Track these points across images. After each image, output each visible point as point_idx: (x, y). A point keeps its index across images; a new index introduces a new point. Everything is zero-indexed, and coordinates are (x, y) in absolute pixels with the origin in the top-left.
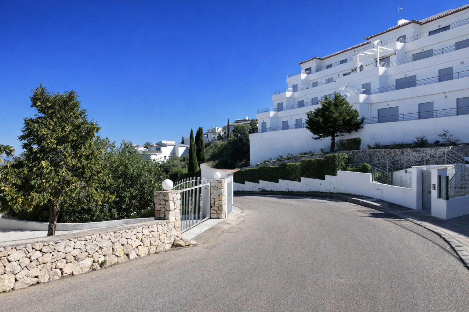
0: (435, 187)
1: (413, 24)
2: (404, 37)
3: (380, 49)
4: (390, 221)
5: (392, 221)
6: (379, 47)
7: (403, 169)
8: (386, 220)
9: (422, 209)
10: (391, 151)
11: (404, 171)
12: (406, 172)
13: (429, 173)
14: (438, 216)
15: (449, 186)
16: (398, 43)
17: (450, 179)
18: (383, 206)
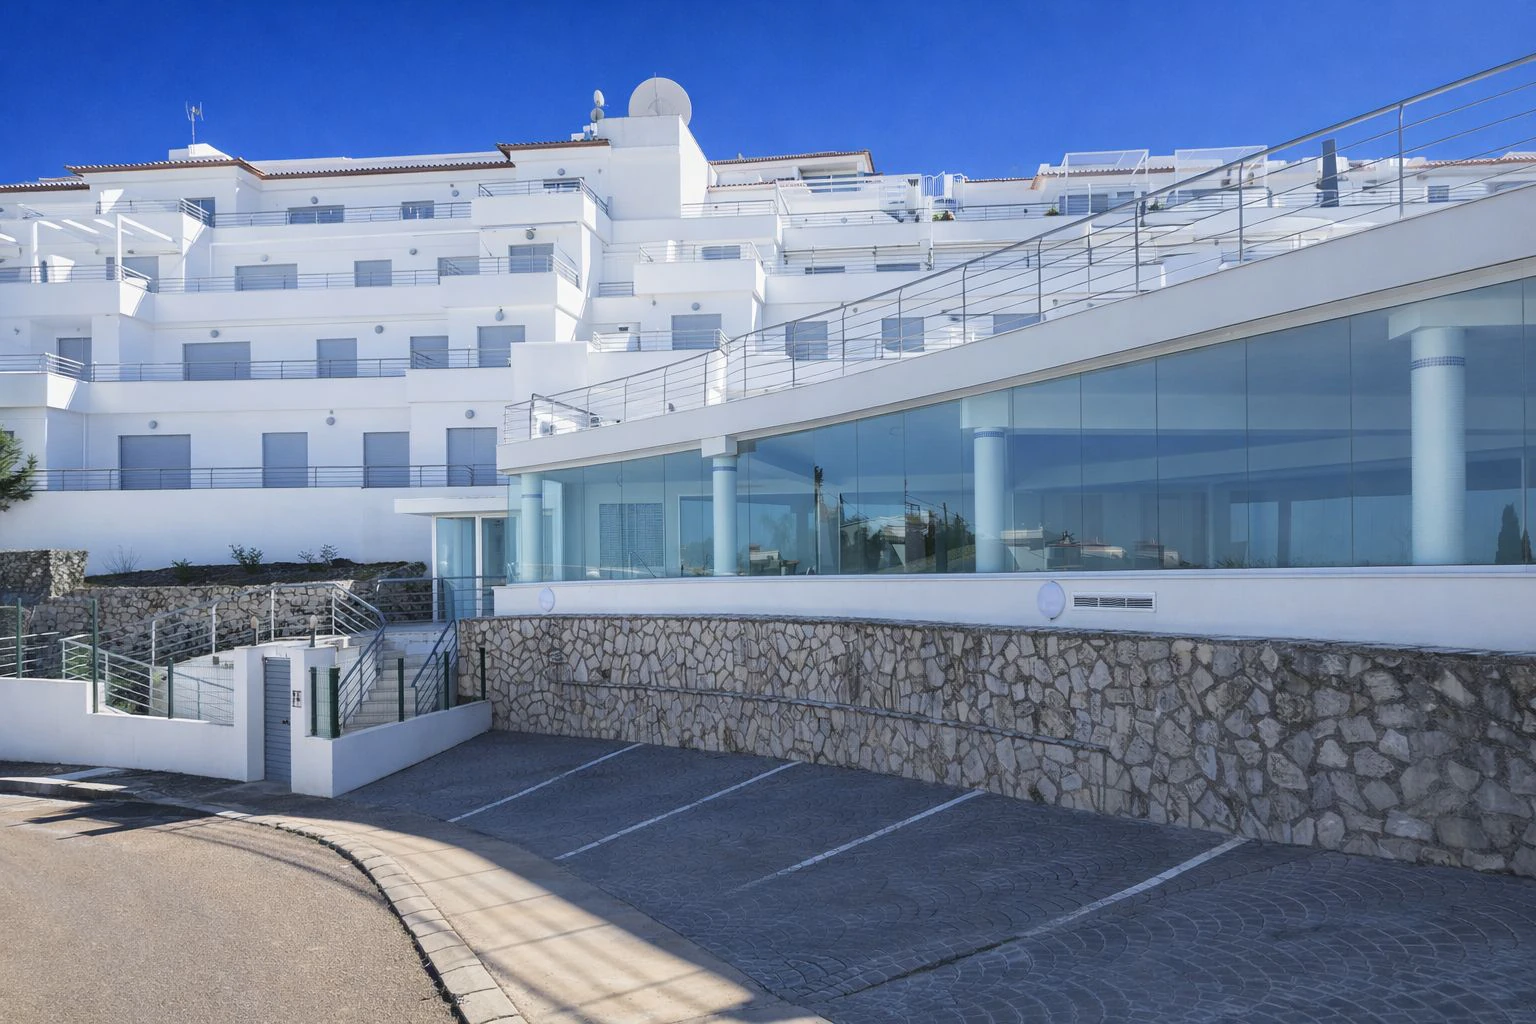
0: (298, 700)
1: (236, 168)
2: (208, 205)
3: (125, 225)
4: (174, 833)
5: (181, 832)
6: (121, 218)
7: (208, 651)
8: (161, 831)
9: (266, 779)
10: (166, 593)
11: (209, 658)
12: (216, 661)
13: (285, 665)
14: (310, 792)
15: (341, 698)
16: (187, 219)
17: (342, 675)
18: (136, 788)
